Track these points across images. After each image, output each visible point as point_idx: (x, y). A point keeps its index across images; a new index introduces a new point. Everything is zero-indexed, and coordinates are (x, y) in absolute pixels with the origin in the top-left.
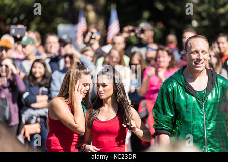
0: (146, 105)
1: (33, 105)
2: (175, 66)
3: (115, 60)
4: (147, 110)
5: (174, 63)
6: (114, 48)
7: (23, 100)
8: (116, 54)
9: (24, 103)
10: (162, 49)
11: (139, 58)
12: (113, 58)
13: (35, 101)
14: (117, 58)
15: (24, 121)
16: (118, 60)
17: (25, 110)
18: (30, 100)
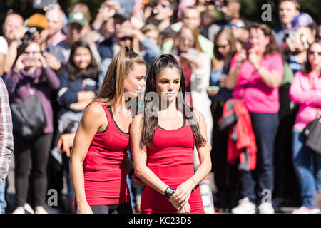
0: (233, 107)
1: (73, 106)
2: (275, 52)
3: (187, 42)
4: (234, 114)
5: (274, 47)
6: (186, 26)
7: (58, 100)
8: (188, 34)
9: (60, 104)
10: (256, 27)
11: (228, 37)
12: (184, 41)
13: (76, 101)
14: (190, 41)
15: (61, 128)
16: (192, 43)
17: (63, 114)
18: (68, 99)
